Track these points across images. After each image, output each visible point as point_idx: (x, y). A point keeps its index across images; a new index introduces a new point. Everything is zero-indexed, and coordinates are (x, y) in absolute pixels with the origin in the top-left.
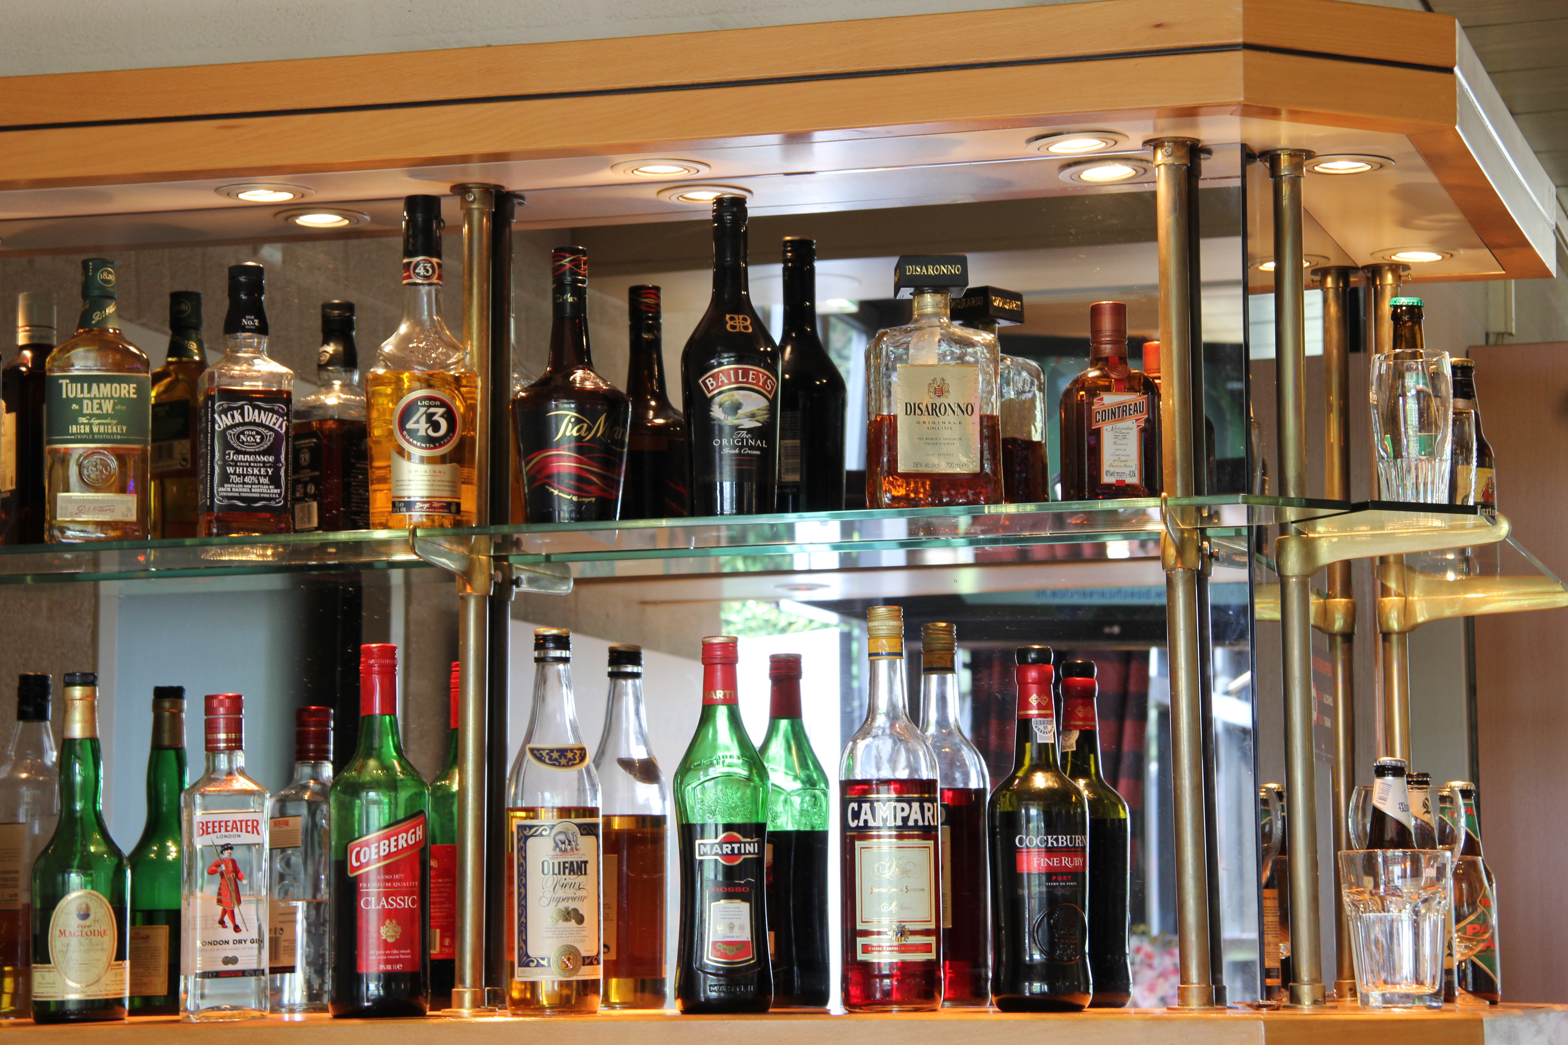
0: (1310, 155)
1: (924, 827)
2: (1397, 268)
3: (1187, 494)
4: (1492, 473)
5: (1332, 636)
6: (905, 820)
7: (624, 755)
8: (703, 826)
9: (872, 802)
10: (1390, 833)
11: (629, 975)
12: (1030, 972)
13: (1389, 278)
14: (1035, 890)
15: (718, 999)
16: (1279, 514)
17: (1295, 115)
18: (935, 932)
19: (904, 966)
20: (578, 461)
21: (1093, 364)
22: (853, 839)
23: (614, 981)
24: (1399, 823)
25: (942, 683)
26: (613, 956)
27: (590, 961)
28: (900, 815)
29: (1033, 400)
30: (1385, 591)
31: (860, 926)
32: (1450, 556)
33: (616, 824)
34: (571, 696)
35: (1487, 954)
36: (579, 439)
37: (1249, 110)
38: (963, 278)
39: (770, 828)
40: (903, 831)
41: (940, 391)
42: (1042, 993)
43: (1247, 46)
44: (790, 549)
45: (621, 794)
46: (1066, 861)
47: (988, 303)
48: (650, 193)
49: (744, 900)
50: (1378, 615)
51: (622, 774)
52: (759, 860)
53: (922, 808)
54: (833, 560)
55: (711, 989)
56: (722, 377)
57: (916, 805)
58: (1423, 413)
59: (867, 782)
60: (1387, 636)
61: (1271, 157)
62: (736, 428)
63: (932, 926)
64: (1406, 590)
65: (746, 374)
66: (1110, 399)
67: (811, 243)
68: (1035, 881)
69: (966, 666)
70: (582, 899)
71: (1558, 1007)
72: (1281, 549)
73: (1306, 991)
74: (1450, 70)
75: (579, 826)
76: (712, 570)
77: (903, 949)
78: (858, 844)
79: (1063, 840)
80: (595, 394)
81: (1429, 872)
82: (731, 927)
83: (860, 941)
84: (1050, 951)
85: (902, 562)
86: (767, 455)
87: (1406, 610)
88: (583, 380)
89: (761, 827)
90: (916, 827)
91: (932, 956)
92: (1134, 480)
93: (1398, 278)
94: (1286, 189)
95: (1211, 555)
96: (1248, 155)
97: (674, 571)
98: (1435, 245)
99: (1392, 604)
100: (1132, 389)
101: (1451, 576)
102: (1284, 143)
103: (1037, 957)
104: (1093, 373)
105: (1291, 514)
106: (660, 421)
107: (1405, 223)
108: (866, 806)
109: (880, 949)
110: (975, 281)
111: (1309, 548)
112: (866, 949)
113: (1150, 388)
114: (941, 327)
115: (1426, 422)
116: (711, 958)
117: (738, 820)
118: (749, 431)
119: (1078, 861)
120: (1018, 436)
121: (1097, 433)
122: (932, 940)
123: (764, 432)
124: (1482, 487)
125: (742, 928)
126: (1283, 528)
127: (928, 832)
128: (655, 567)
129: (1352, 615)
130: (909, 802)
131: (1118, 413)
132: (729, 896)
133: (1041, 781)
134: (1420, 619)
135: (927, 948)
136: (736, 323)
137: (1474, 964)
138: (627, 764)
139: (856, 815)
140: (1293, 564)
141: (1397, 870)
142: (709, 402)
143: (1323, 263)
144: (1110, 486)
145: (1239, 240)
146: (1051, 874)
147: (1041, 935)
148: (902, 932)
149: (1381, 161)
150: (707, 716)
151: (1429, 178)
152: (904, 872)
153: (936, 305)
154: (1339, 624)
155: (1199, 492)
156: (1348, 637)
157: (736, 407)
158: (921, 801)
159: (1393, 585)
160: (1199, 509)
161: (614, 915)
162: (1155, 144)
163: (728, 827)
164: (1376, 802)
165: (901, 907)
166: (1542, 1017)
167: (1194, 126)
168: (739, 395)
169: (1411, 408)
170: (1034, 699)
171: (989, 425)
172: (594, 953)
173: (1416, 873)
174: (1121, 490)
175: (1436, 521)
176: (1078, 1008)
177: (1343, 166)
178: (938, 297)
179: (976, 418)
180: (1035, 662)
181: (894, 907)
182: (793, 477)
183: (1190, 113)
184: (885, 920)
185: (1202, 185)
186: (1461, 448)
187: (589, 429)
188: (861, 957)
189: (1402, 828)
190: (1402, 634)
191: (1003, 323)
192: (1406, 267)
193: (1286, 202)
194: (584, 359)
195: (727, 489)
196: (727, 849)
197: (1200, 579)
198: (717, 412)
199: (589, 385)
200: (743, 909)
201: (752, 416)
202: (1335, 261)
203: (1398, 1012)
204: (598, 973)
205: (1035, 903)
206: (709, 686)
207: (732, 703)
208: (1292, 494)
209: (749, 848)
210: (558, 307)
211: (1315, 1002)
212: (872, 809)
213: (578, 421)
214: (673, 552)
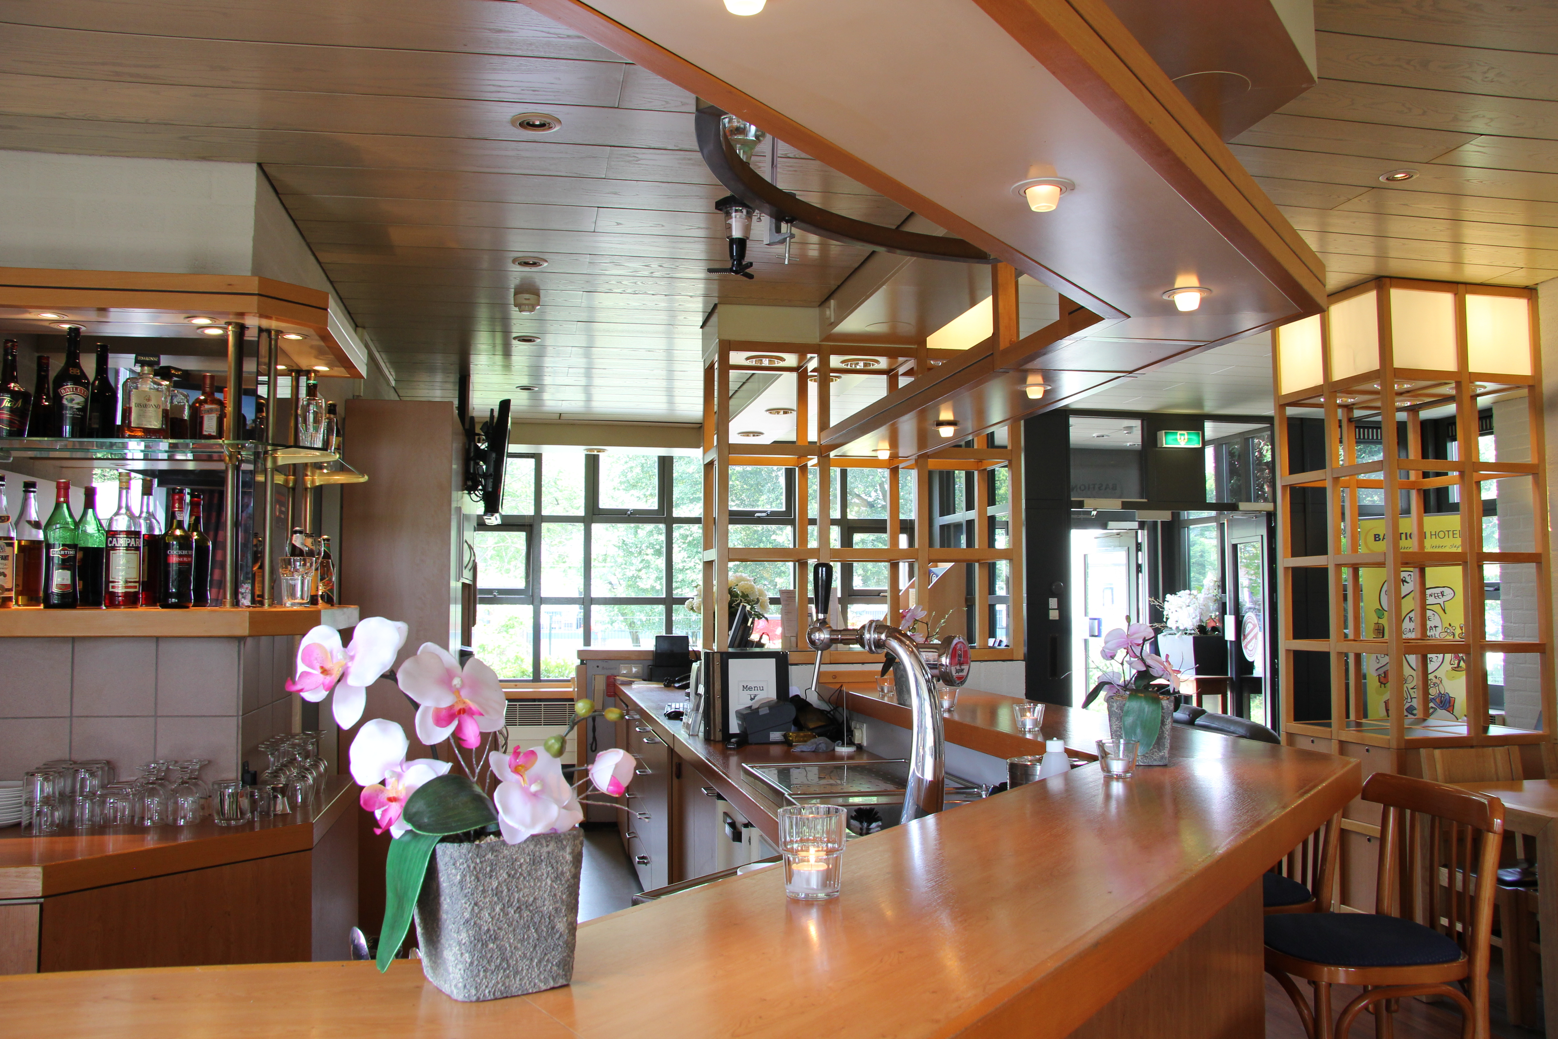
0: (282, 332)
1: (135, 547)
2: (316, 372)
3: (234, 439)
4: (341, 439)
5: (289, 488)
6: (129, 544)
7: (28, 519)
8: (54, 544)
9: (117, 538)
10: (297, 552)
11: (26, 595)
12: (172, 595)
13: (313, 375)
14: (174, 568)
15: (58, 604)
16: (266, 448)
17: (277, 320)
18: (138, 582)
19: (126, 593)
20: (10, 415)
21: (203, 395)
22: (110, 550)
23: (20, 597)
24: (300, 549)
25: (148, 499)
26: (20, 588)
27: (10, 590)
28: (127, 542)
29: (185, 405)
30: (307, 475)
31: (111, 580)
32: (325, 465)
33: (23, 543)
34: (5, 498)
35: (331, 590)
36: (11, 408)
37: (261, 316)
38: (158, 363)
39: (79, 546)
40: (128, 548)
41: (149, 400)
42: (175, 602)
43: (259, 295)
44: (126, 451)
45: (27, 533)
46: (185, 559)
47: (170, 371)
48: (47, 324)
49: (68, 570)
50: (304, 482)
51: (28, 526)
52: (75, 557)
53: (135, 541)
54: (141, 456)
55: (55, 600)
56: (67, 390)
57: (133, 539)
58: (315, 418)
59: (116, 531)
60: (306, 489)
61: (269, 331)
62: (72, 408)
63: (138, 580)
64: (313, 474)
65: (76, 389)
66: (207, 406)
67: (107, 346)
68: (174, 566)
69: (188, 494)
70: (6, 568)
71: (353, 606)
72: (265, 460)
73: (266, 602)
74: (326, 310)
75: (6, 543)
76: (90, 457)
77: (127, 587)
78: (111, 552)
79: (185, 552)
80: (19, 392)
81: (308, 564)
82: (63, 579)
83: (111, 585)
84: (178, 589)
85: (166, 458)
86: (84, 417)
87: (313, 481)
88: (14, 387)
89: (77, 545)
90: (133, 547)
91: (137, 590)
92: (214, 434)
93: (315, 375)
94: (273, 342)
95: (242, 460)
96: (261, 330)
97: (74, 456)
98: (327, 365)
99: (308, 479)
100: (216, 404)
101: (325, 471)
102: (273, 327)
103: (174, 590)
104: (202, 398)
105: (269, 448)
106: (47, 403)
107: (316, 357)
108: (115, 539)
109: (118, 587)
110: (163, 364)
111: (275, 459)
112: (113, 587)
113: (221, 404)
114: (150, 378)
115: (317, 421)
116: (55, 590)
117: (68, 543)
118: (77, 409)
119: (190, 559)
120: (178, 417)
121: (202, 418)
122: (137, 584)
123: (83, 410)
124: (337, 443)
125: (67, 580)
126: (266, 452)
127: (137, 549)
128: (67, 455)
129: (295, 482)
130: (131, 538)
131: (210, 411)
132: (63, 569)
133: (178, 532)
134: (317, 484)
135: (135, 587)
136: (73, 371)
137: (327, 594)
138: (29, 522)
139: (111, 542)
140: (269, 464)
141: (298, 564)
142: (62, 398)
143: (291, 368)
144: (206, 435)
145: (256, 359)
146: (180, 563)
147: (175, 583)
148: (127, 582)
149: (305, 337)
150: (58, 505)
151: (322, 343)
152: (128, 562)
153: (149, 371)
154: (291, 485)
155: (238, 439)
156: (294, 489)
157: (72, 400)
158: (135, 538)
159: (309, 473)
160: (238, 445)
161: (21, 574)
162: (229, 324)
163: (63, 545)
164: (293, 542)
165: (126, 573)
166: (345, 610)
167: (243, 319)
168: (73, 396)
169: (311, 417)
170: (177, 505)
171: (165, 413)
172: (11, 587)
173: (305, 565)
174: (210, 437)
175: (318, 453)
176: (188, 607)
177: (293, 337)
178: (150, 368)
179: (161, 410)
180: (178, 493)
181: (123, 573)
182: (96, 426)
183: (242, 314)
184: (121, 578)
185: (246, 338)
186: (329, 430)
187: (15, 405)
188: (111, 590)
189: (301, 551)
190: (311, 489)
191: (175, 379)
192: (318, 371)
193: (273, 347)
194: (15, 380)
195: (67, 429)
196: (63, 552)
197: (238, 468)
198: (65, 402)
199: (16, 389)
200: (68, 573)
201: (78, 404)
202: (295, 368)
203: (295, 608)
204: (13, 594)
205: (174, 573)
206: (58, 496)
207: (67, 502)
208: (270, 442)
209: (71, 552)
210: (5, 360)
211: (269, 605)
212: (117, 540)
213: (10, 401)
214: (74, 449)
